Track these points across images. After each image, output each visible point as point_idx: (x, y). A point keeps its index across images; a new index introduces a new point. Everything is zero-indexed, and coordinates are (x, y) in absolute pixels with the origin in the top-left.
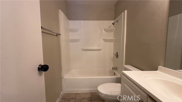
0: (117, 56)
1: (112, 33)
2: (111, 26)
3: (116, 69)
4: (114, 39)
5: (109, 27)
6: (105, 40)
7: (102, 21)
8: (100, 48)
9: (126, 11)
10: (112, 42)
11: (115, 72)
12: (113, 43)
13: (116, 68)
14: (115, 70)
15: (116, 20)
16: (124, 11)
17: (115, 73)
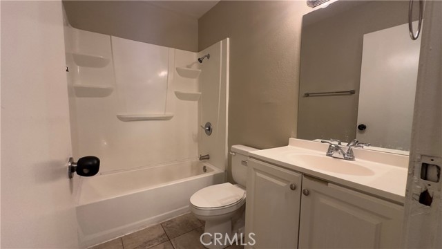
0: (209, 129)
1: (195, 81)
2: (193, 64)
3: (208, 158)
4: (200, 93)
5: (188, 67)
6: (180, 96)
7: (172, 50)
8: (168, 114)
9: (228, 39)
10: (194, 100)
11: (205, 164)
12: (196, 102)
13: (208, 155)
14: (205, 162)
15: (206, 52)
16: (224, 38)
17: (205, 167)
